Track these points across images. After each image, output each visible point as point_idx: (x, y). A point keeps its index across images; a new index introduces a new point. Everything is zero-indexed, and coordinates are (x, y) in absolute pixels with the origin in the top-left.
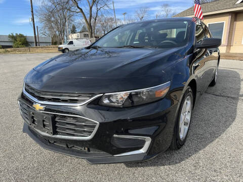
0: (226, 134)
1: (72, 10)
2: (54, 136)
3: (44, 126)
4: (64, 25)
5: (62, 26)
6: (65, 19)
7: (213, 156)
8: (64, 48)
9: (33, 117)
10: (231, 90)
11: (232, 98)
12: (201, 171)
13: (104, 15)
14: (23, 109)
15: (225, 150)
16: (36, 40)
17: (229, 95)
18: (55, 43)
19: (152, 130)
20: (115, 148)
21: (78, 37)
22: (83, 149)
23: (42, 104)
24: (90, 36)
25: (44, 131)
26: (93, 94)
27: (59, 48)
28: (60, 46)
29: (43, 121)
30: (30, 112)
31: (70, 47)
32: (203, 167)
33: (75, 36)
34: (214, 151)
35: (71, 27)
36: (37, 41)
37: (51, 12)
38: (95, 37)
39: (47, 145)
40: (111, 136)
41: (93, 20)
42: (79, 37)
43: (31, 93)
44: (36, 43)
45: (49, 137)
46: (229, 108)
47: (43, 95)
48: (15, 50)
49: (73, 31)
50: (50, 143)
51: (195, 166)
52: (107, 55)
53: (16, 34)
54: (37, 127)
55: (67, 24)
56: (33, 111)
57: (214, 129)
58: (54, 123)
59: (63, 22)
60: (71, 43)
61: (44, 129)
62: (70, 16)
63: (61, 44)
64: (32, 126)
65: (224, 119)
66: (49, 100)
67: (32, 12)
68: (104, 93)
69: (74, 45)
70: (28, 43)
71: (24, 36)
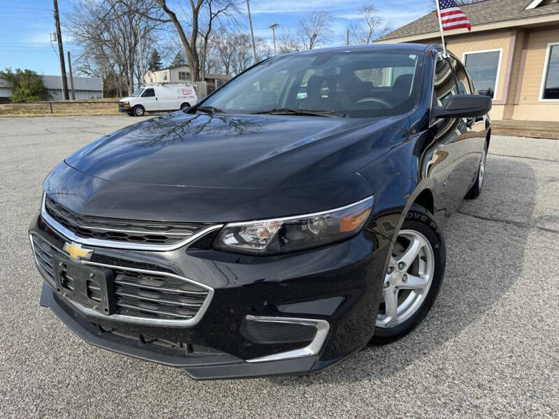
0: (503, 306)
1: (151, 16)
2: (112, 317)
3: (90, 293)
4: (133, 50)
5: (127, 52)
6: (136, 36)
7: (476, 353)
8: (132, 105)
9: (63, 274)
10: (514, 206)
11: (516, 224)
12: (449, 387)
13: (228, 28)
14: (40, 254)
15: (501, 340)
16: (66, 85)
17: (510, 218)
18: (110, 93)
19: (330, 304)
20: (249, 345)
21: (166, 79)
22: (178, 345)
23: (85, 246)
24: (193, 76)
25: (91, 306)
26: (202, 224)
27: (122, 105)
28: (125, 100)
29: (88, 283)
30: (56, 262)
31: (148, 103)
32: (454, 379)
33: (158, 76)
34: (477, 343)
35: (150, 56)
36: (69, 88)
37: (103, 20)
38: (206, 80)
39: (97, 335)
40: (239, 319)
41: (200, 40)
42: (168, 80)
43: (59, 219)
44: (67, 91)
45: (100, 319)
46: (509, 248)
47: (87, 223)
48: (16, 109)
49: (155, 66)
50: (103, 331)
51: (436, 377)
52: (234, 128)
53: (19, 70)
54: (74, 296)
55: (139, 48)
56: (65, 260)
57: (477, 294)
58: (112, 287)
59: (130, 44)
60: (150, 93)
61: (89, 301)
62: (147, 31)
63: (125, 94)
64: (63, 294)
65: (498, 272)
66: (102, 236)
67: (57, 18)
68: (225, 223)
69: (157, 99)
70: (47, 93)
71: (36, 76)
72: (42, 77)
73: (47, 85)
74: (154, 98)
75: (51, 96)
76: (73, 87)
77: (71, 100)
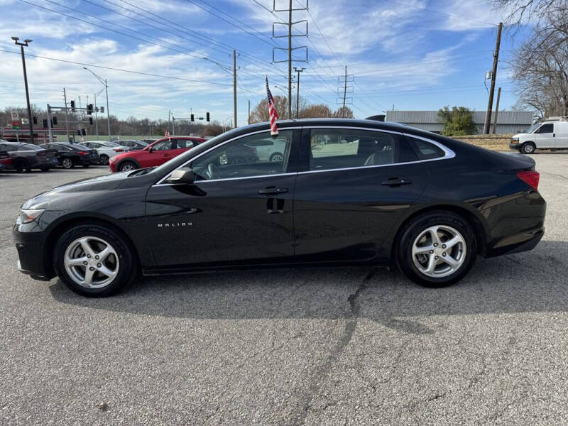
16: (489, 120)
27: (513, 141)
28: (515, 136)
31: (542, 140)
44: (489, 126)
53: (455, 108)
67: (496, 56)
69: (554, 135)
70: (474, 127)
71: (468, 112)
72: (473, 112)
73: (476, 120)
74: (552, 134)
75: (476, 131)
76: (495, 121)
77: (491, 134)
